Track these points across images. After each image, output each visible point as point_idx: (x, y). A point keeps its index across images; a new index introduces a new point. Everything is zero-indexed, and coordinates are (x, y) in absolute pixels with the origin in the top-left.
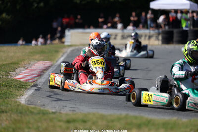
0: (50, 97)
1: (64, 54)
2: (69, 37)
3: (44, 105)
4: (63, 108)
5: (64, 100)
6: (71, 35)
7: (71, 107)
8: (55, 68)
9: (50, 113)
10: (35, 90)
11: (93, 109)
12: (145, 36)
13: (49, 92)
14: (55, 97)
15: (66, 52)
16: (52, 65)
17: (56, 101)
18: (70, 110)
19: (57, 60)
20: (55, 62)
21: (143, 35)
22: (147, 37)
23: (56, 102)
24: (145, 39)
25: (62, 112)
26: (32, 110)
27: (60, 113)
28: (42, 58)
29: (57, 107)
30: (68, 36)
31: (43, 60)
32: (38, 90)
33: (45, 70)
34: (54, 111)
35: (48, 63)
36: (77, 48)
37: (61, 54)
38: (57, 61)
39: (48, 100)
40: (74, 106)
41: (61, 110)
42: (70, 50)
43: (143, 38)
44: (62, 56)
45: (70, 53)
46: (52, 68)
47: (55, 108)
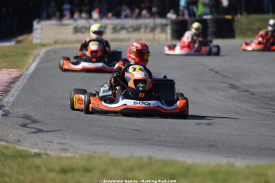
0: (24, 126)
1: (35, 57)
2: (39, 31)
3: (19, 141)
4: (49, 145)
5: (47, 132)
6: (41, 29)
7: (59, 143)
8: (25, 80)
9: (31, 156)
10: (2, 115)
11: (91, 144)
12: (146, 27)
13: (23, 118)
14: (32, 125)
15: (38, 55)
16: (21, 75)
17: (34, 133)
18: (60, 149)
19: (26, 66)
20: (25, 70)
21: (143, 27)
22: (148, 30)
23: (35, 135)
24: (145, 32)
25: (49, 152)
26: (5, 151)
27: (47, 154)
28: (5, 64)
29: (40, 144)
30: (37, 29)
31: (7, 68)
32: (6, 115)
33: (12, 83)
34: (36, 151)
35: (14, 73)
36: (53, 47)
37: (31, 58)
38: (28, 69)
39: (23, 132)
40: (63, 141)
41: (46, 149)
42: (43, 51)
43: (142, 30)
44: (34, 61)
45: (44, 56)
46: (21, 80)
47: (37, 145)
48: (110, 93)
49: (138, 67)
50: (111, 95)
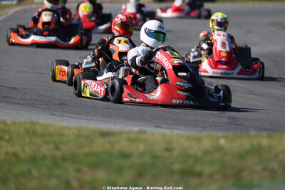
48: (93, 65)
49: (123, 39)
50: (94, 67)
